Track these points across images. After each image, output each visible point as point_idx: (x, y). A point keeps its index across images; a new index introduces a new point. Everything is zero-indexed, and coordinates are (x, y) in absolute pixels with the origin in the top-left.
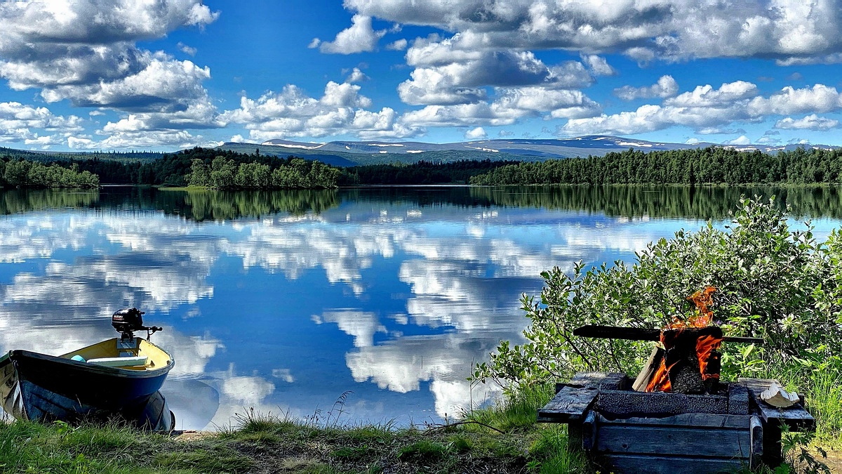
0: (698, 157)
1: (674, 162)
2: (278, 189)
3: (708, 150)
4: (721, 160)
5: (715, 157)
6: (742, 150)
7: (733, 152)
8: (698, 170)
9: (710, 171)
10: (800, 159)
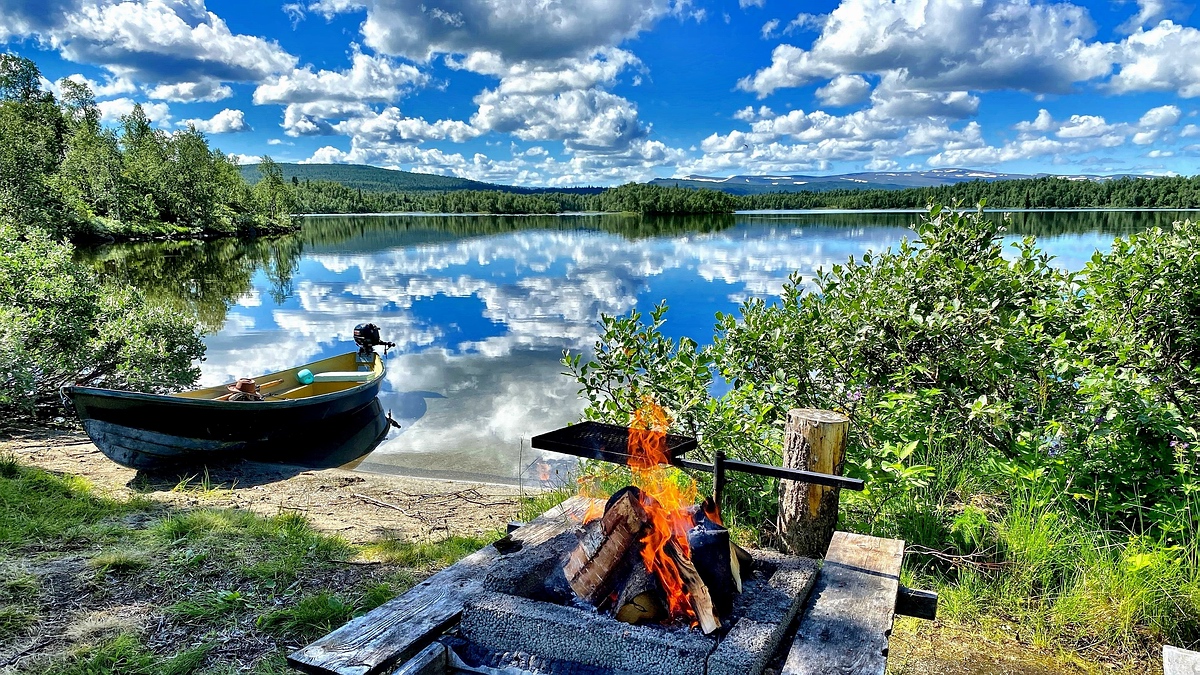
0: (1034, 186)
1: (1013, 190)
2: (688, 214)
3: (1044, 179)
4: (1054, 188)
5: (1050, 184)
6: (1074, 179)
7: (1065, 181)
8: (1033, 196)
9: (1044, 197)
10: (1124, 187)
